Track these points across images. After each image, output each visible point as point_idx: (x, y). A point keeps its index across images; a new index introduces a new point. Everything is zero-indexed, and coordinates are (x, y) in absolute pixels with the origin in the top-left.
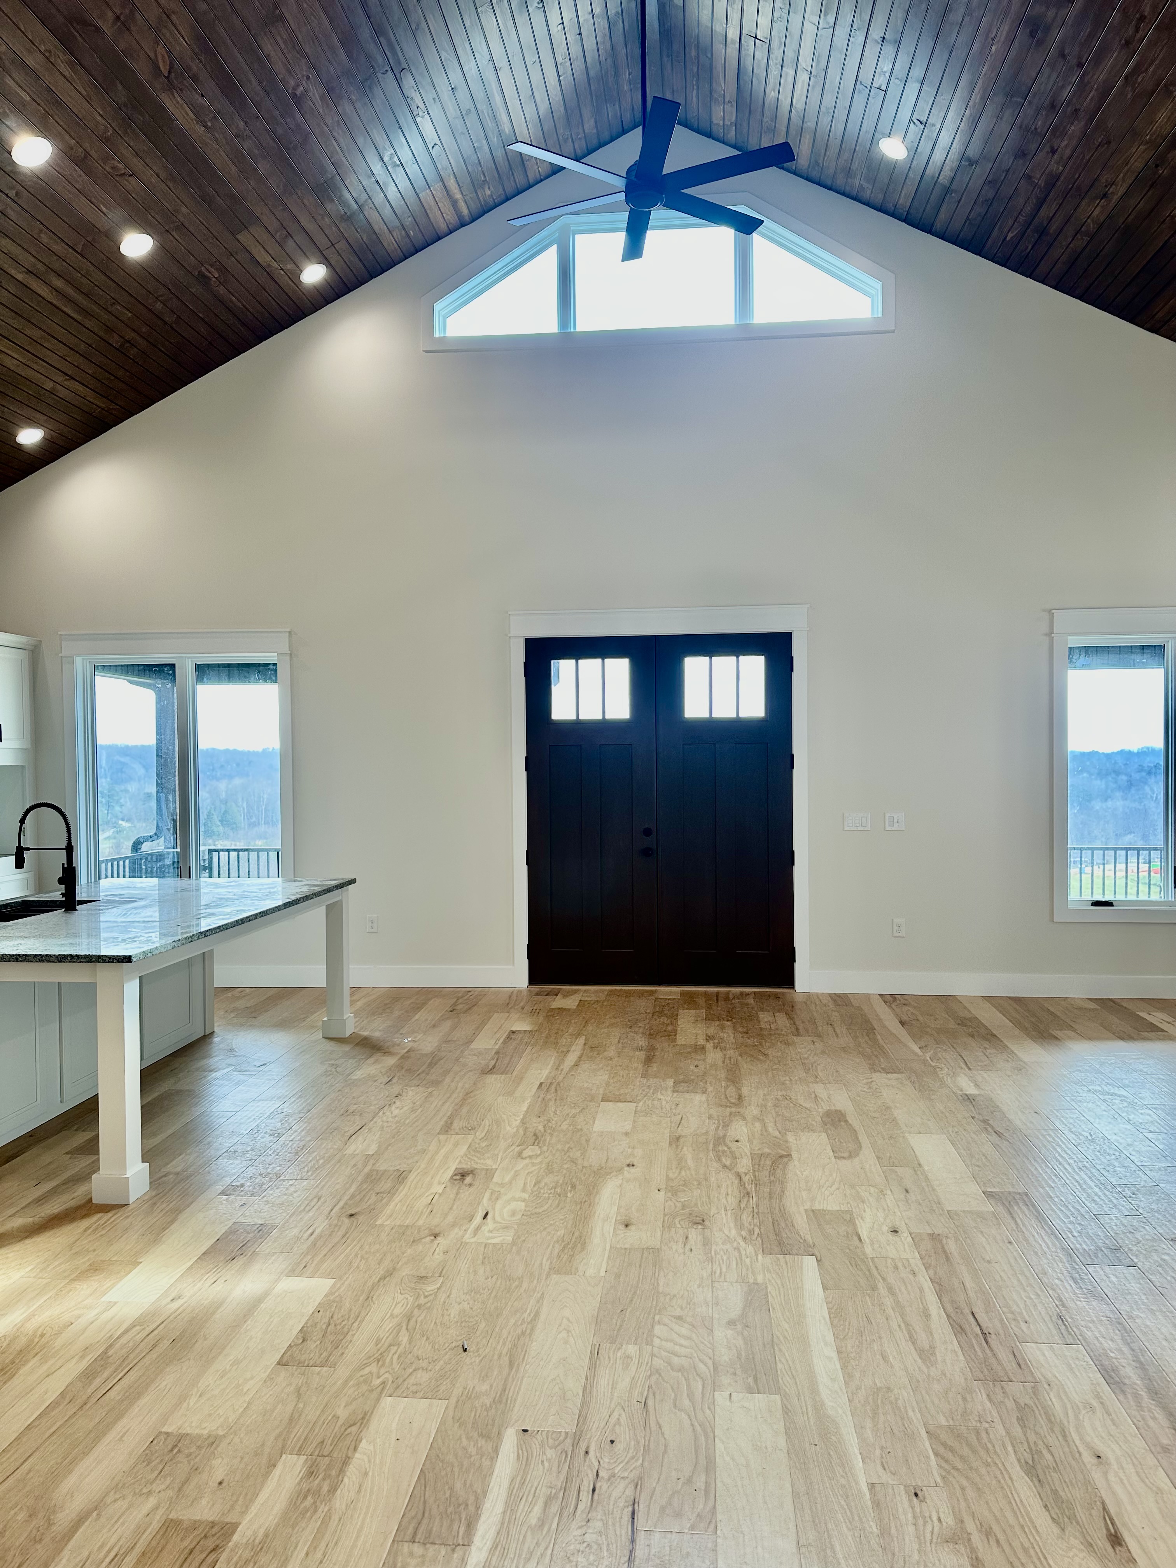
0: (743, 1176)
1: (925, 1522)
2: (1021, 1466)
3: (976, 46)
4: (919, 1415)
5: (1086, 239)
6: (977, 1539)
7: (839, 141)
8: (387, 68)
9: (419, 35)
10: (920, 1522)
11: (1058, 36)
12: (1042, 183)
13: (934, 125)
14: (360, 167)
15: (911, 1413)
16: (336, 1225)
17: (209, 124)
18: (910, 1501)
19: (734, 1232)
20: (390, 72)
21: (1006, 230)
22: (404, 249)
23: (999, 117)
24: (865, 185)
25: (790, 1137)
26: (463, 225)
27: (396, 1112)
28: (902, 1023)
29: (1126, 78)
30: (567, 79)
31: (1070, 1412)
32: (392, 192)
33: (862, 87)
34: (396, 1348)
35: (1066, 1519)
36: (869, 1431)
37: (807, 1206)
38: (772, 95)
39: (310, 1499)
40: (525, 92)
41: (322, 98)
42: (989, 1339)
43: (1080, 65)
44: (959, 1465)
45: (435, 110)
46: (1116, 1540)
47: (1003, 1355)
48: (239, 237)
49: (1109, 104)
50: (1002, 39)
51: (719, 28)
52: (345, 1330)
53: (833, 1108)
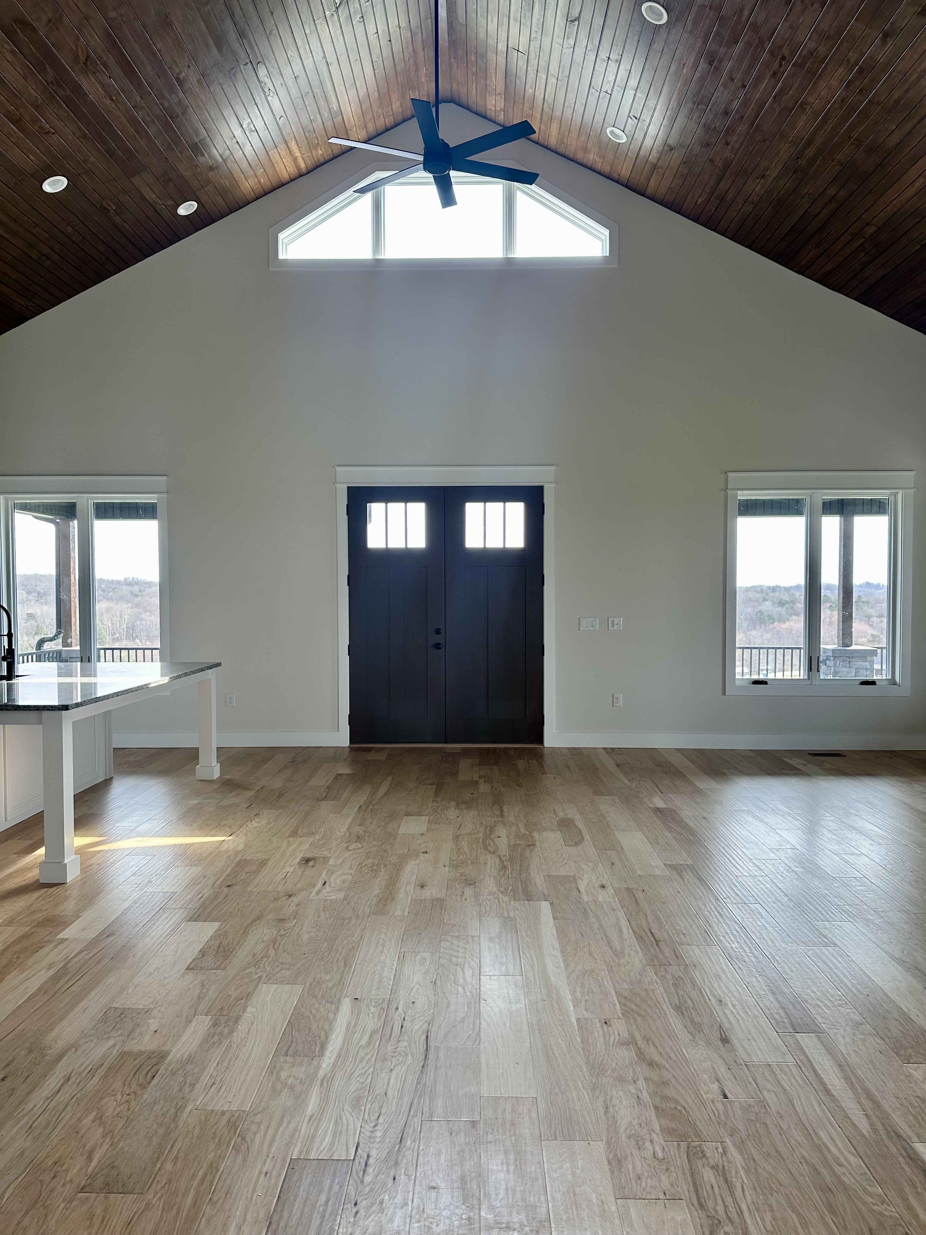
0: (502, 858)
1: (610, 1036)
2: (672, 1008)
3: (672, 68)
4: (611, 984)
5: (752, 206)
6: (640, 1042)
7: (578, 127)
8: (248, 61)
9: (272, 39)
10: (607, 1036)
11: (728, 66)
12: (720, 165)
13: (645, 121)
14: (225, 132)
15: (606, 983)
16: (218, 892)
17: (114, 98)
18: (602, 1027)
19: (495, 889)
20: (249, 64)
21: (696, 197)
22: (256, 192)
23: (689, 117)
24: (597, 159)
25: (536, 835)
26: (301, 175)
27: (256, 825)
28: (618, 765)
29: (774, 97)
30: (380, 71)
31: (706, 980)
32: (248, 150)
33: (594, 90)
34: (266, 959)
35: (697, 1032)
36: (578, 993)
37: (545, 874)
38: (530, 91)
39: (216, 1037)
40: (349, 81)
41: (199, 81)
42: (659, 944)
43: (744, 86)
44: (634, 1008)
45: (282, 92)
46: (725, 1040)
47: (668, 952)
48: (132, 180)
49: (764, 114)
50: (691, 65)
51: (492, 42)
52: (231, 950)
53: (566, 817)
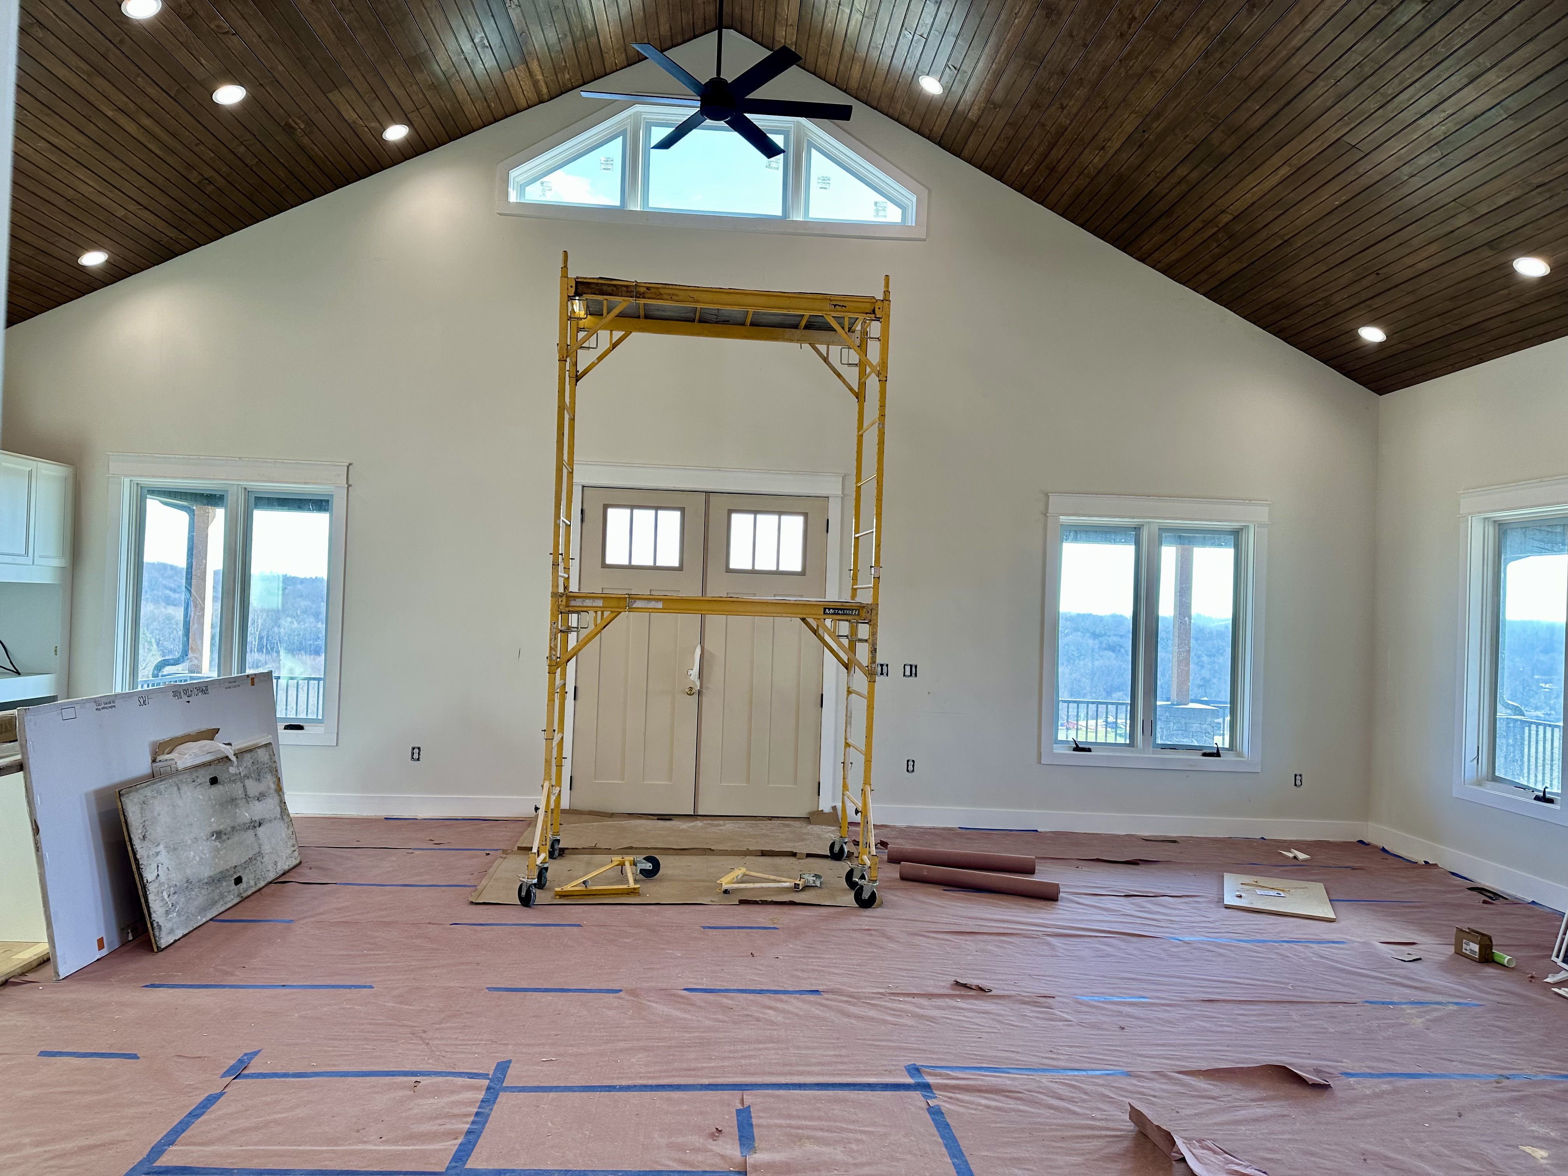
3: (1002, 18)
5: (1088, 180)
11: (1068, 21)
12: (1053, 130)
13: (965, 72)
14: (451, 45)
21: (1023, 163)
22: (484, 118)
23: (1019, 75)
24: (906, 110)
26: (541, 101)
29: (1120, 62)
32: (479, 68)
33: (906, 33)
38: (829, 26)
43: (1085, 46)
48: (329, 95)
49: (1107, 79)
50: (1025, 13)
